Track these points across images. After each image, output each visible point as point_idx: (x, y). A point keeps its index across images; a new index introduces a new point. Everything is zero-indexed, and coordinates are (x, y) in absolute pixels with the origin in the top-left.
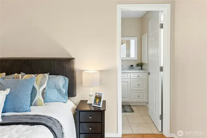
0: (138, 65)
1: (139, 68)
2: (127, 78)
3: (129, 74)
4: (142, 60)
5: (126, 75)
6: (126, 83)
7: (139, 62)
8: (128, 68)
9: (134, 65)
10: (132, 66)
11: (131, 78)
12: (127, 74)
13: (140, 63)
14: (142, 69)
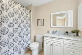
0: (73, 32)
1: (74, 35)
2: (60, 43)
3: (62, 40)
4: (78, 28)
5: (60, 41)
6: (60, 47)
7: (74, 29)
8: (64, 33)
9: (70, 31)
10: (67, 32)
11: (64, 44)
12: (60, 39)
13: (76, 30)
14: (77, 35)
